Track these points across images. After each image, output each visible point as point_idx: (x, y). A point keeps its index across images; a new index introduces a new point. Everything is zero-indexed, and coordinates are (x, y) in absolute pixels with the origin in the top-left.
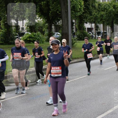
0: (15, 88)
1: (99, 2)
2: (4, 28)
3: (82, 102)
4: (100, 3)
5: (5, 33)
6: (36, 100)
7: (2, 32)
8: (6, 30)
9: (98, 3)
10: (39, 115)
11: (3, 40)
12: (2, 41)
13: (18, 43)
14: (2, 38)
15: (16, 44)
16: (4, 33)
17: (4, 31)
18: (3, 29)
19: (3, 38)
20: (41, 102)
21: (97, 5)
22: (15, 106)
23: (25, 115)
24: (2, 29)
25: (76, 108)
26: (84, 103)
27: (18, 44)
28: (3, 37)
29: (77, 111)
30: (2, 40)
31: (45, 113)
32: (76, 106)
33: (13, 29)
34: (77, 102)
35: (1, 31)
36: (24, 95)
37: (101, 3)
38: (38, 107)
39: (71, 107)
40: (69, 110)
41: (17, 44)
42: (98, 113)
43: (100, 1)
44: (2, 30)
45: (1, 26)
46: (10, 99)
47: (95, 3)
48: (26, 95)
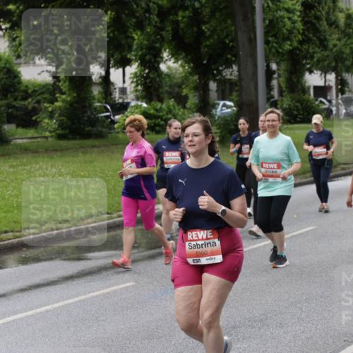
0: (100, 267)
1: (348, 10)
2: (69, 90)
3: (298, 305)
4: (350, 12)
5: (71, 104)
6: (162, 299)
7: (64, 101)
8: (75, 95)
9: (347, 12)
10: (173, 343)
11: (64, 126)
12: (63, 129)
14: (63, 120)
16: (68, 106)
17: (69, 99)
18: (67, 92)
19: (65, 119)
21: (341, 18)
23: (130, 343)
24: (64, 94)
25: (281, 324)
28: (66, 117)
29: (284, 333)
30: (63, 124)
33: (96, 93)
34: (285, 305)
35: (59, 99)
36: (127, 287)
38: (168, 321)
39: (267, 319)
40: (260, 328)
42: (345, 339)
44: (64, 97)
45: (60, 85)
46: (86, 299)
47: (336, 13)
48: (133, 286)
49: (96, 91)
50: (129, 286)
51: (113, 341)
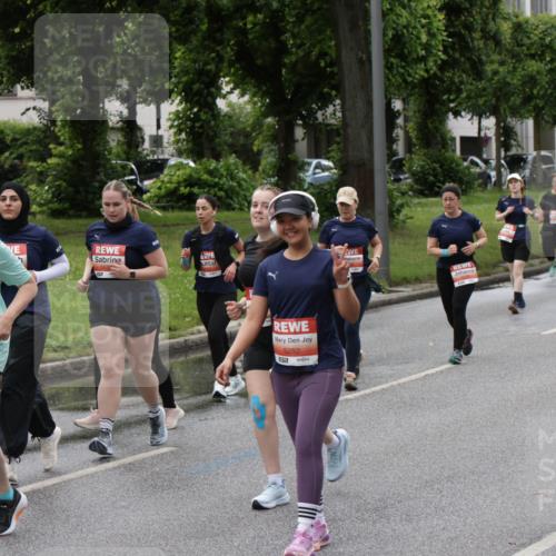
1: (517, 17)
2: (70, 139)
3: (436, 486)
4: (521, 19)
5: (75, 161)
6: (218, 474)
7: (61, 156)
8: (80, 146)
9: (515, 20)
10: (236, 545)
11: (63, 195)
12: (60, 201)
13: (116, 204)
14: (60, 186)
15: (108, 204)
16: (69, 164)
17: (70, 153)
18: (67, 142)
19: (64, 184)
20: (242, 483)
21: (506, 28)
22: (123, 504)
23: (167, 544)
24: (61, 144)
25: (408, 515)
26: (444, 493)
27: (117, 208)
28: (65, 181)
29: (414, 529)
30: (59, 194)
31: (262, 537)
32: (411, 503)
33: (113, 144)
34: (415, 486)
35: (54, 152)
36: (163, 454)
37: (527, 22)
38: (228, 510)
39: (385, 508)
40: (374, 522)
41: (111, 209)
42: (511, 540)
43: (523, 13)
44: (62, 148)
45: (57, 130)
46: (96, 473)
47: (498, 20)
48: (172, 452)
49: (114, 141)
50: (166, 453)
51: (139, 539)
